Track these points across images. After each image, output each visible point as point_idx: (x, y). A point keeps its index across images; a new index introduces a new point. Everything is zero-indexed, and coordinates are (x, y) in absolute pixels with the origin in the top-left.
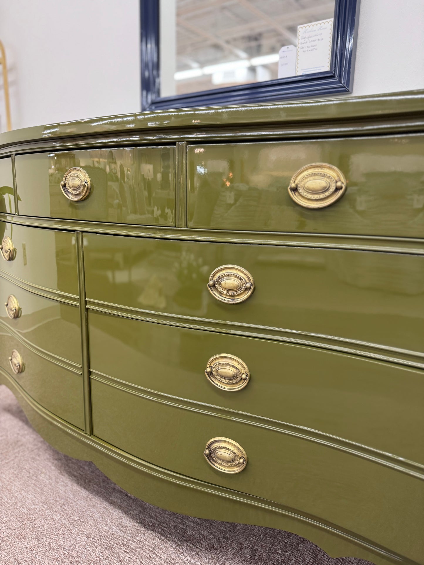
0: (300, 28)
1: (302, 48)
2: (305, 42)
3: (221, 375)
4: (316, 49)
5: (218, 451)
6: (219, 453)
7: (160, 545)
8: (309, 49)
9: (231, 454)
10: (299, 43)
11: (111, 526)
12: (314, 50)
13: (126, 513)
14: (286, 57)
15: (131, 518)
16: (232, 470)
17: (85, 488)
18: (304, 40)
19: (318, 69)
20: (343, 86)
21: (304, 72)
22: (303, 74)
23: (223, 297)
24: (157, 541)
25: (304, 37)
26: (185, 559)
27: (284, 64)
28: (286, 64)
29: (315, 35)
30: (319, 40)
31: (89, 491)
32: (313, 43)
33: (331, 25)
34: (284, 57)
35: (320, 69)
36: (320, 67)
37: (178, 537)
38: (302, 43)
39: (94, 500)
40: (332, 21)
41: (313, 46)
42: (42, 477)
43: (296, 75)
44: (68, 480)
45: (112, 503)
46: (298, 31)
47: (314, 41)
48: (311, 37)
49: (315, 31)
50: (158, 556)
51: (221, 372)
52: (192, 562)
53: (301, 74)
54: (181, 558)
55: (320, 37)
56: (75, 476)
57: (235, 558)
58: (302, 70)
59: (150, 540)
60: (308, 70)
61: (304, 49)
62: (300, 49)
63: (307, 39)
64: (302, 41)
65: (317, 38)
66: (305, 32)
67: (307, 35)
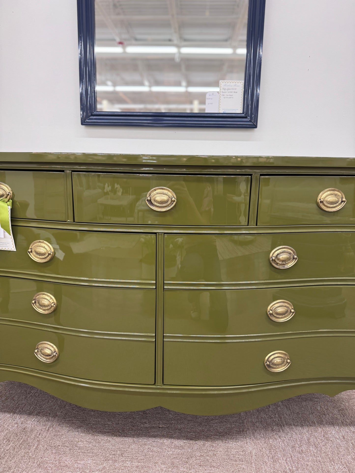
0: (221, 82)
1: (223, 95)
2: (225, 92)
3: (279, 313)
4: (232, 98)
5: (274, 360)
6: (276, 361)
7: (213, 445)
8: (228, 97)
9: (282, 359)
10: (221, 92)
11: (171, 450)
12: (231, 98)
13: (171, 437)
14: (212, 99)
15: (178, 439)
16: (281, 369)
17: (125, 437)
18: (224, 90)
19: (234, 110)
20: (253, 124)
21: (225, 111)
22: (224, 112)
23: (278, 266)
24: (208, 444)
25: (224, 88)
26: (233, 445)
27: (210, 103)
28: (212, 104)
29: (232, 89)
30: (234, 92)
31: (130, 437)
32: (231, 94)
33: (242, 85)
34: (210, 99)
35: (236, 111)
36: (235, 109)
37: (217, 435)
38: (222, 92)
39: (140, 441)
40: (242, 82)
41: (231, 95)
42: (81, 444)
43: (219, 112)
44: (105, 437)
45: (155, 436)
46: (220, 84)
47: (231, 92)
48: (229, 89)
49: (232, 86)
50: (218, 451)
51: (279, 312)
52: (238, 444)
53: (222, 112)
54: (230, 445)
55: (235, 91)
56: (108, 432)
57: (256, 431)
58: (223, 109)
59: (204, 445)
60: (227, 110)
61: (225, 96)
62: (222, 95)
63: (226, 90)
64: (224, 91)
65: (233, 91)
66: (225, 85)
67: (226, 88)
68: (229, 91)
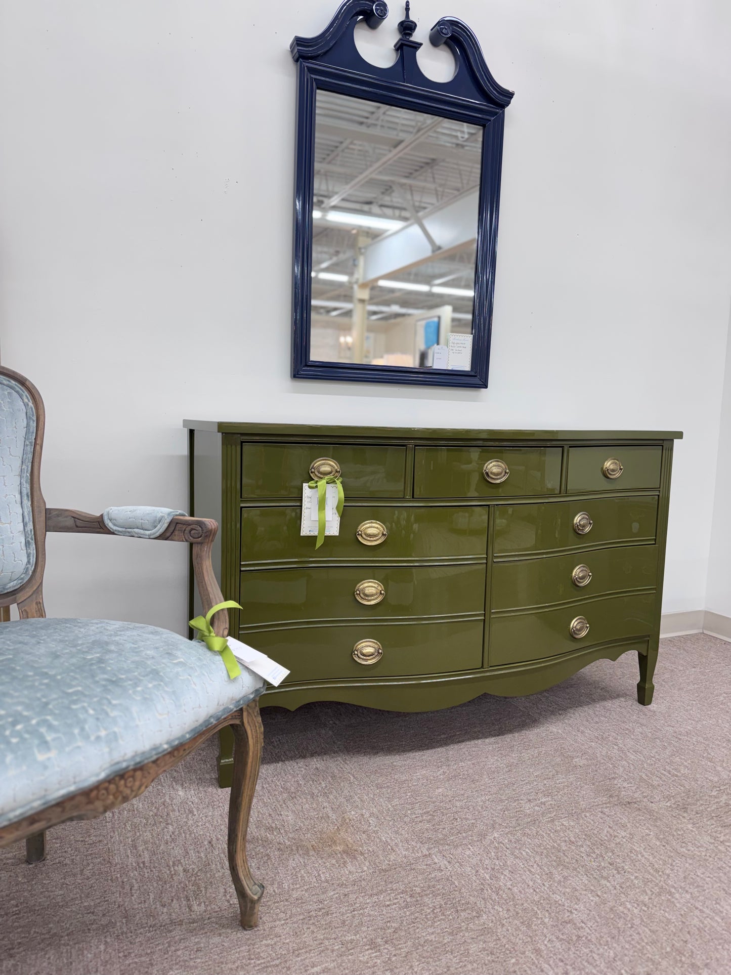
4: (461, 353)
5: (577, 626)
8: (457, 352)
9: (583, 625)
19: (463, 368)
20: (483, 384)
23: (580, 531)
25: (453, 342)
27: (439, 359)
29: (461, 343)
30: (463, 347)
32: (460, 349)
33: (471, 339)
34: (438, 353)
38: (452, 347)
48: (458, 343)
49: (461, 340)
58: (451, 366)
61: (454, 351)
62: (451, 350)
63: (455, 345)
64: (452, 345)
65: (462, 345)
66: (454, 339)
67: (456, 342)
68: (458, 345)
